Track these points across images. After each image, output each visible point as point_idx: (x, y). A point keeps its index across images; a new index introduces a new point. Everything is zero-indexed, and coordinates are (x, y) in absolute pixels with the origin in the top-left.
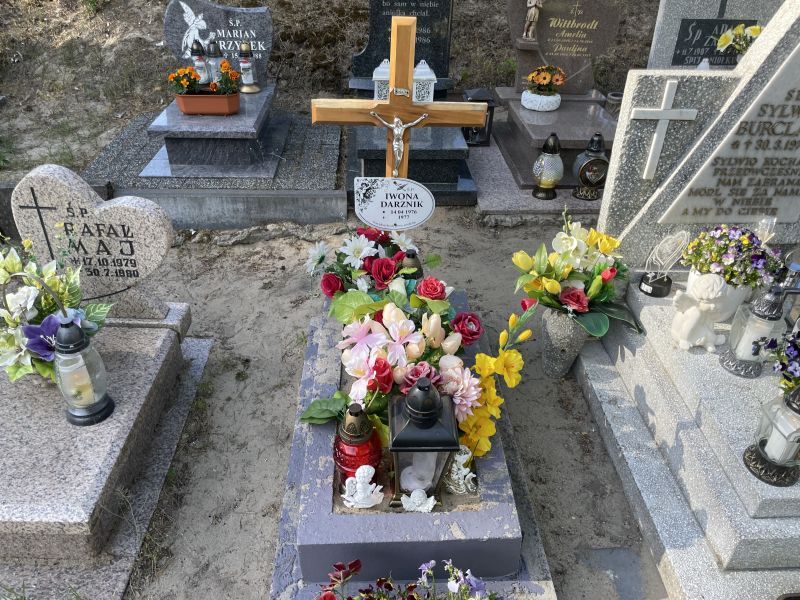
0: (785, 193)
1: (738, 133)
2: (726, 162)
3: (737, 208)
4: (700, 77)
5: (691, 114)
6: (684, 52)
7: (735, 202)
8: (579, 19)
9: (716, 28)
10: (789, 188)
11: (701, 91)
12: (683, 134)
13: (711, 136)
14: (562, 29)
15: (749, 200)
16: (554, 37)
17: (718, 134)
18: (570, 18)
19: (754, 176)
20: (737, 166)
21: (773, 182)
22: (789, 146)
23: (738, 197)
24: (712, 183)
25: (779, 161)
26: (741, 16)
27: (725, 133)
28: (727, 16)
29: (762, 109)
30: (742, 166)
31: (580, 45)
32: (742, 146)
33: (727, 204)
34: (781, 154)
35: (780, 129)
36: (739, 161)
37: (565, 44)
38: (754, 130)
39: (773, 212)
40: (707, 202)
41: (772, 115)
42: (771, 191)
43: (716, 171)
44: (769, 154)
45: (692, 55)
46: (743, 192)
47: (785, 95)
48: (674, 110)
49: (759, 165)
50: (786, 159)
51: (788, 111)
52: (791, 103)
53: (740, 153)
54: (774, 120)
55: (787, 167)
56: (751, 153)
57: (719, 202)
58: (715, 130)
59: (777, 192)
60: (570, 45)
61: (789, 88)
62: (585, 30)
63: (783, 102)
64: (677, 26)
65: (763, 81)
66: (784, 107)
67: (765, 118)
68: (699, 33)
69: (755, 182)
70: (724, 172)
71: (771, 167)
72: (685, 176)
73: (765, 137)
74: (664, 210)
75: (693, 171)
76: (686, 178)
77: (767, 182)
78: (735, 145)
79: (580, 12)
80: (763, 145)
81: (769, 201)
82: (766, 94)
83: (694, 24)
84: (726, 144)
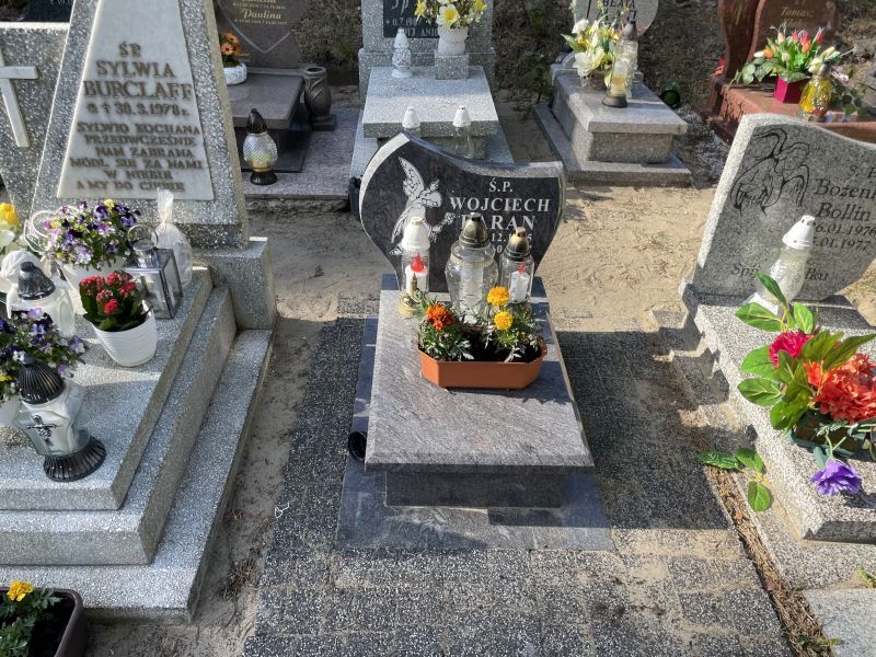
0: (181, 165)
1: (87, 93)
2: (94, 128)
3: (135, 182)
4: (21, 30)
5: (29, 72)
7: (129, 175)
10: (183, 160)
11: (30, 46)
12: (37, 94)
13: (60, 98)
15: (144, 174)
17: (68, 96)
19: (135, 145)
20: (108, 133)
21: (160, 153)
22: (156, 110)
23: (130, 170)
24: (90, 152)
25: (154, 128)
27: (75, 94)
29: (100, 65)
30: (114, 133)
31: (272, 11)
32: (101, 111)
33: (121, 176)
34: (152, 120)
35: (133, 90)
36: (108, 127)
38: (105, 91)
39: (180, 187)
40: (96, 174)
41: (115, 72)
42: (164, 164)
43: (88, 139)
44: (138, 119)
45: (405, 26)
46: (132, 164)
47: (118, 50)
48: (7, 68)
49: (133, 132)
50: (161, 126)
51: (131, 69)
52: (129, 59)
53: (102, 117)
54: (122, 80)
55: (166, 136)
56: (117, 118)
57: (112, 174)
58: (61, 90)
59: (170, 165)
61: (119, 41)
63: (120, 59)
65: (85, 34)
66: (125, 65)
67: (109, 77)
69: (139, 152)
70: (96, 139)
71: (148, 135)
72: (60, 144)
73: (122, 100)
74: (57, 182)
75: (64, 139)
76: (62, 147)
77: (154, 152)
78: (92, 108)
80: (124, 109)
81: (168, 175)
82: (96, 49)
84: (81, 108)
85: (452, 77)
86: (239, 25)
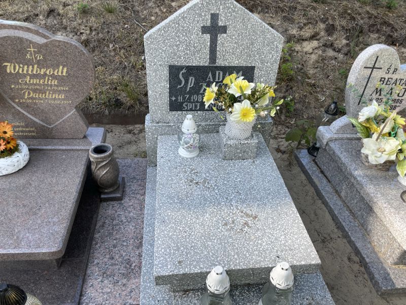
6: (180, 99)
8: (40, 64)
9: (210, 75)
14: (25, 76)
16: (18, 83)
18: (29, 63)
26: (236, 63)
28: (220, 62)
31: (54, 92)
37: (35, 91)
45: (189, 101)
60: (43, 92)
62: (53, 77)
64: (166, 72)
68: (192, 80)
79: (40, 57)
83: (184, 71)
85: (239, 158)
86: (19, 104)
